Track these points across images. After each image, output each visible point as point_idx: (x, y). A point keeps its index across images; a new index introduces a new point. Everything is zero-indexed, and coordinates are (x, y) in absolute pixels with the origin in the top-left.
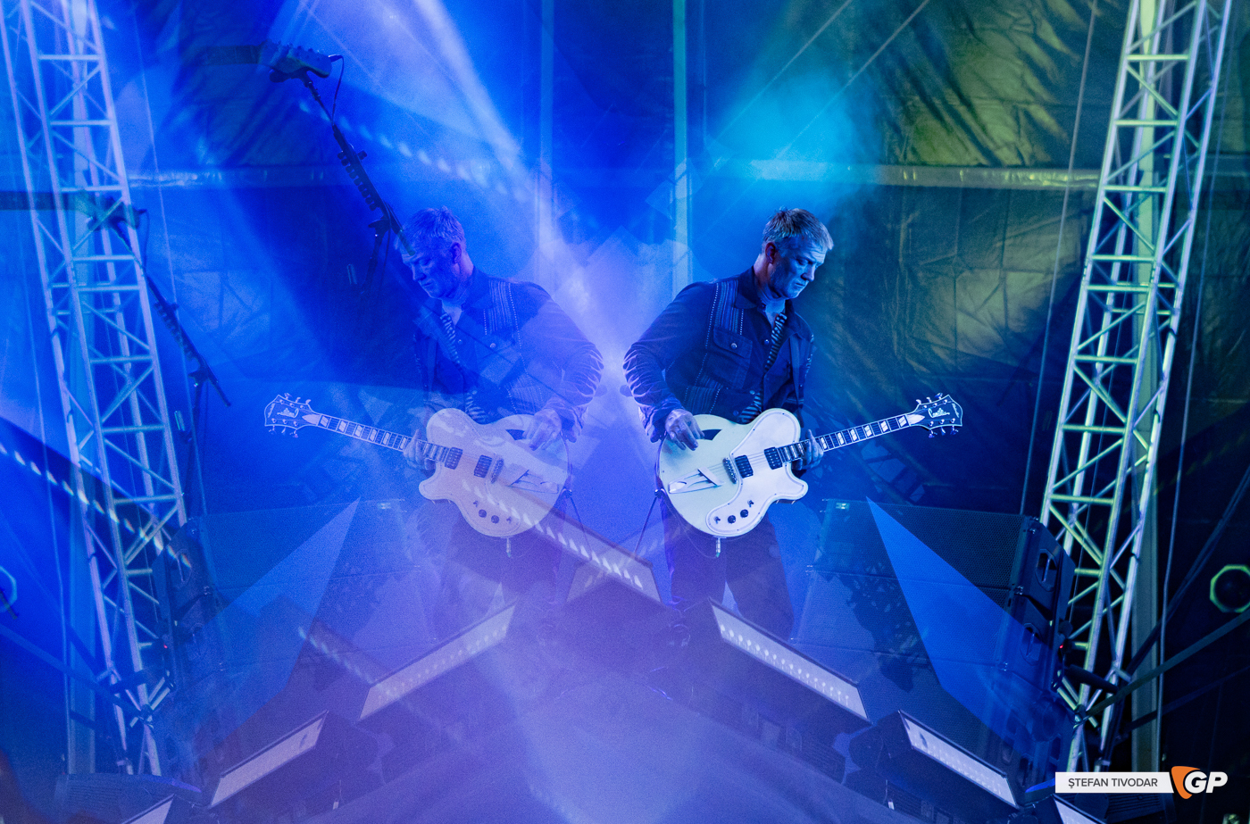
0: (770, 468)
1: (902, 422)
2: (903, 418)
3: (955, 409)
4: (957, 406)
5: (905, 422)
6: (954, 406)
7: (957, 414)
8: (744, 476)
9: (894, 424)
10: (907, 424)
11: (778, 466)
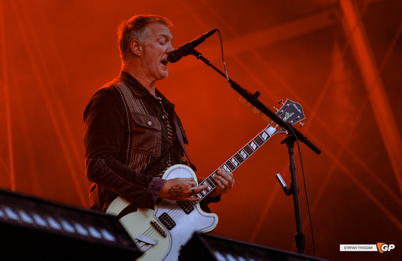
0: (186, 215)
1: (264, 136)
2: (264, 133)
3: (296, 107)
4: (297, 105)
5: (266, 136)
6: (295, 106)
7: (299, 110)
8: (170, 229)
9: (259, 141)
10: (269, 136)
11: (191, 211)
